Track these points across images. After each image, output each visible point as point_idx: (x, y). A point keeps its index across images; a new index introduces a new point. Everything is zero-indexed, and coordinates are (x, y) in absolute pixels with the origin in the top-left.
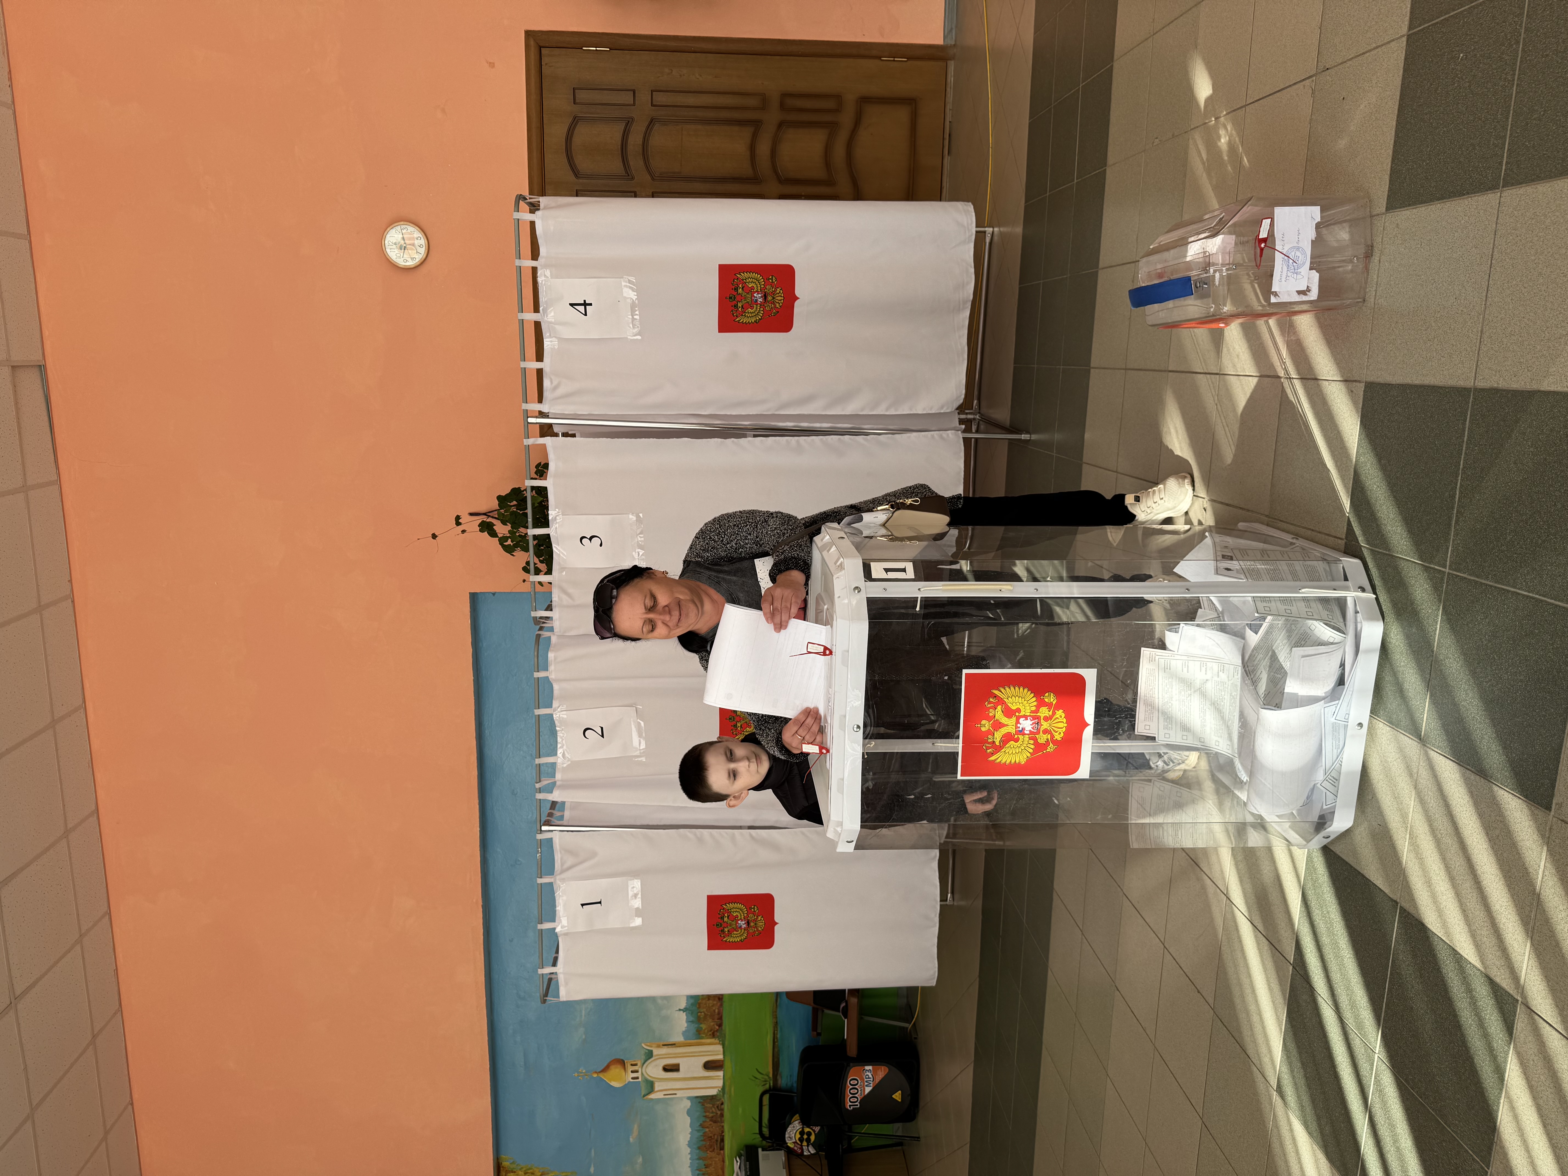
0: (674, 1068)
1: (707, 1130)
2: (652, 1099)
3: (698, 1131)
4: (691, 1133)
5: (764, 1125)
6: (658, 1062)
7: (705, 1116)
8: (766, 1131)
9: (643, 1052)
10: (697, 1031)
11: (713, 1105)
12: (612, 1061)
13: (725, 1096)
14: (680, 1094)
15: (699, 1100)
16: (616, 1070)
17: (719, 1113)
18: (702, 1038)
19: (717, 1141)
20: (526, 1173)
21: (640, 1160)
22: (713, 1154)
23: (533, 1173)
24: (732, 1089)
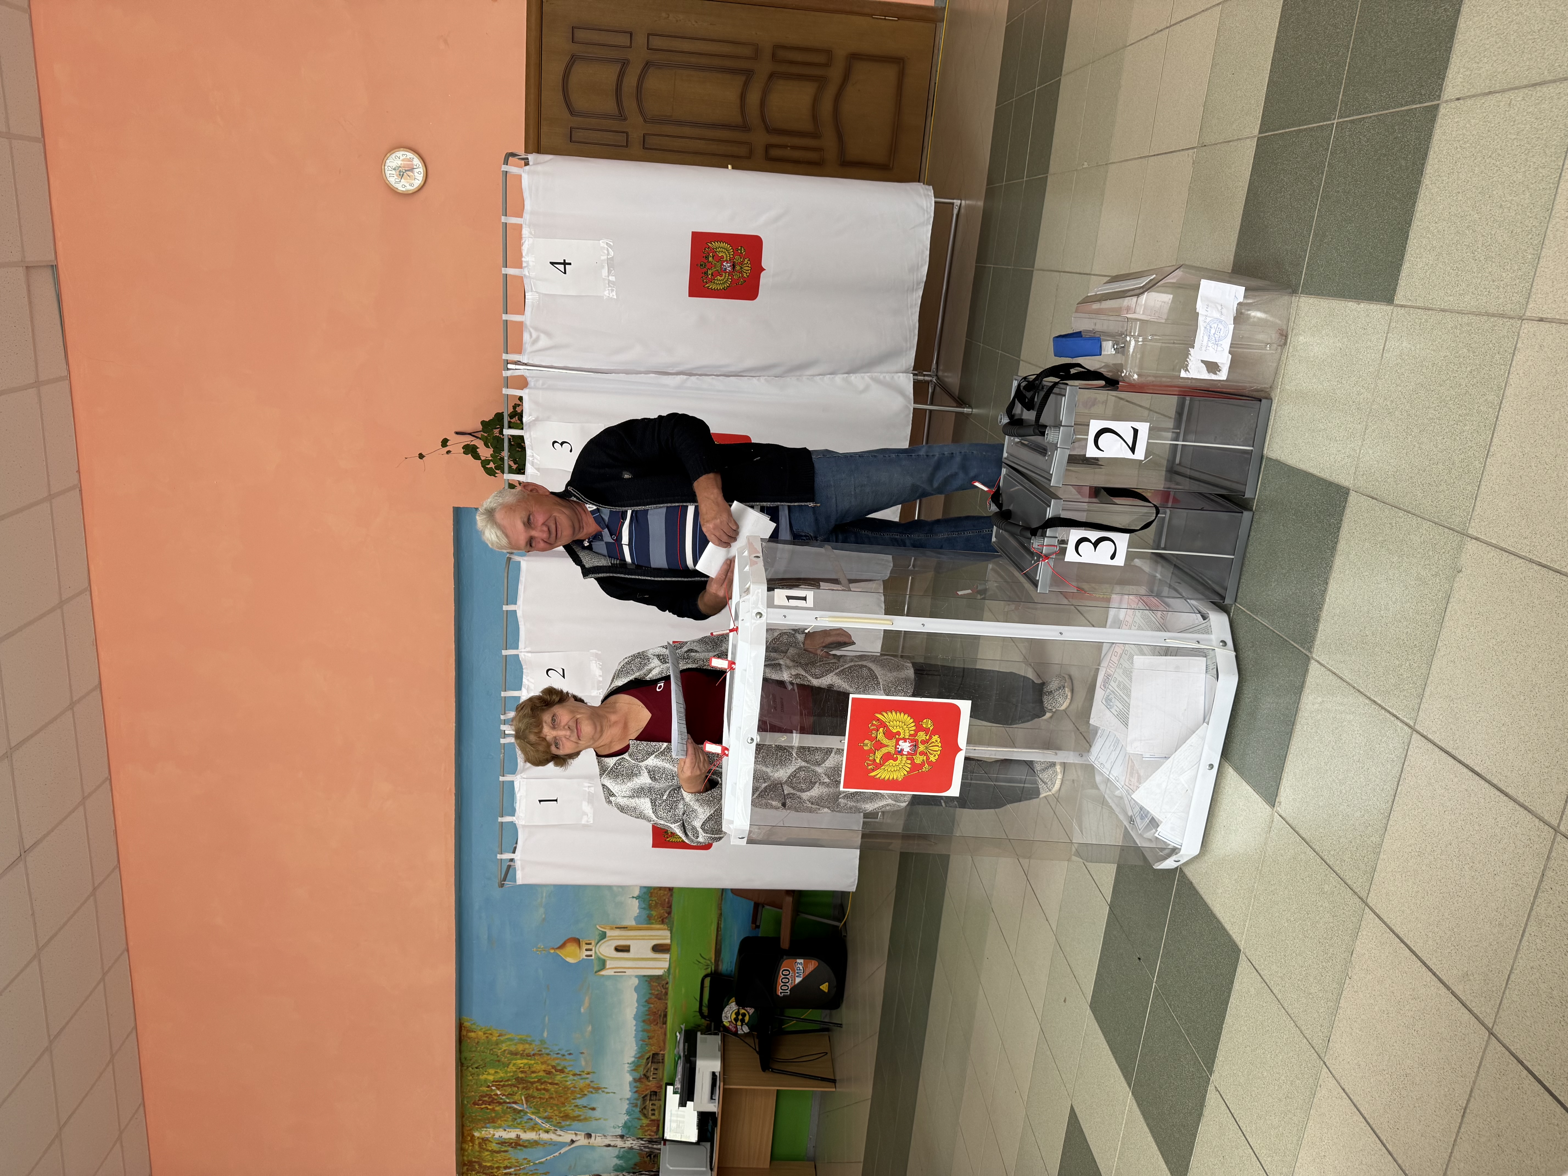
0: (625, 949)
1: (652, 1006)
2: (603, 975)
3: (643, 1006)
4: (637, 1008)
5: (704, 1004)
6: (610, 942)
7: (650, 994)
8: (705, 1010)
9: (597, 933)
10: (648, 917)
11: (659, 984)
12: (568, 939)
13: (670, 976)
14: (629, 972)
15: (646, 978)
16: (571, 948)
17: (664, 991)
18: (652, 924)
19: (660, 1016)
20: (484, 1034)
21: (590, 1028)
22: (656, 1028)
23: (491, 1034)
24: (677, 971)
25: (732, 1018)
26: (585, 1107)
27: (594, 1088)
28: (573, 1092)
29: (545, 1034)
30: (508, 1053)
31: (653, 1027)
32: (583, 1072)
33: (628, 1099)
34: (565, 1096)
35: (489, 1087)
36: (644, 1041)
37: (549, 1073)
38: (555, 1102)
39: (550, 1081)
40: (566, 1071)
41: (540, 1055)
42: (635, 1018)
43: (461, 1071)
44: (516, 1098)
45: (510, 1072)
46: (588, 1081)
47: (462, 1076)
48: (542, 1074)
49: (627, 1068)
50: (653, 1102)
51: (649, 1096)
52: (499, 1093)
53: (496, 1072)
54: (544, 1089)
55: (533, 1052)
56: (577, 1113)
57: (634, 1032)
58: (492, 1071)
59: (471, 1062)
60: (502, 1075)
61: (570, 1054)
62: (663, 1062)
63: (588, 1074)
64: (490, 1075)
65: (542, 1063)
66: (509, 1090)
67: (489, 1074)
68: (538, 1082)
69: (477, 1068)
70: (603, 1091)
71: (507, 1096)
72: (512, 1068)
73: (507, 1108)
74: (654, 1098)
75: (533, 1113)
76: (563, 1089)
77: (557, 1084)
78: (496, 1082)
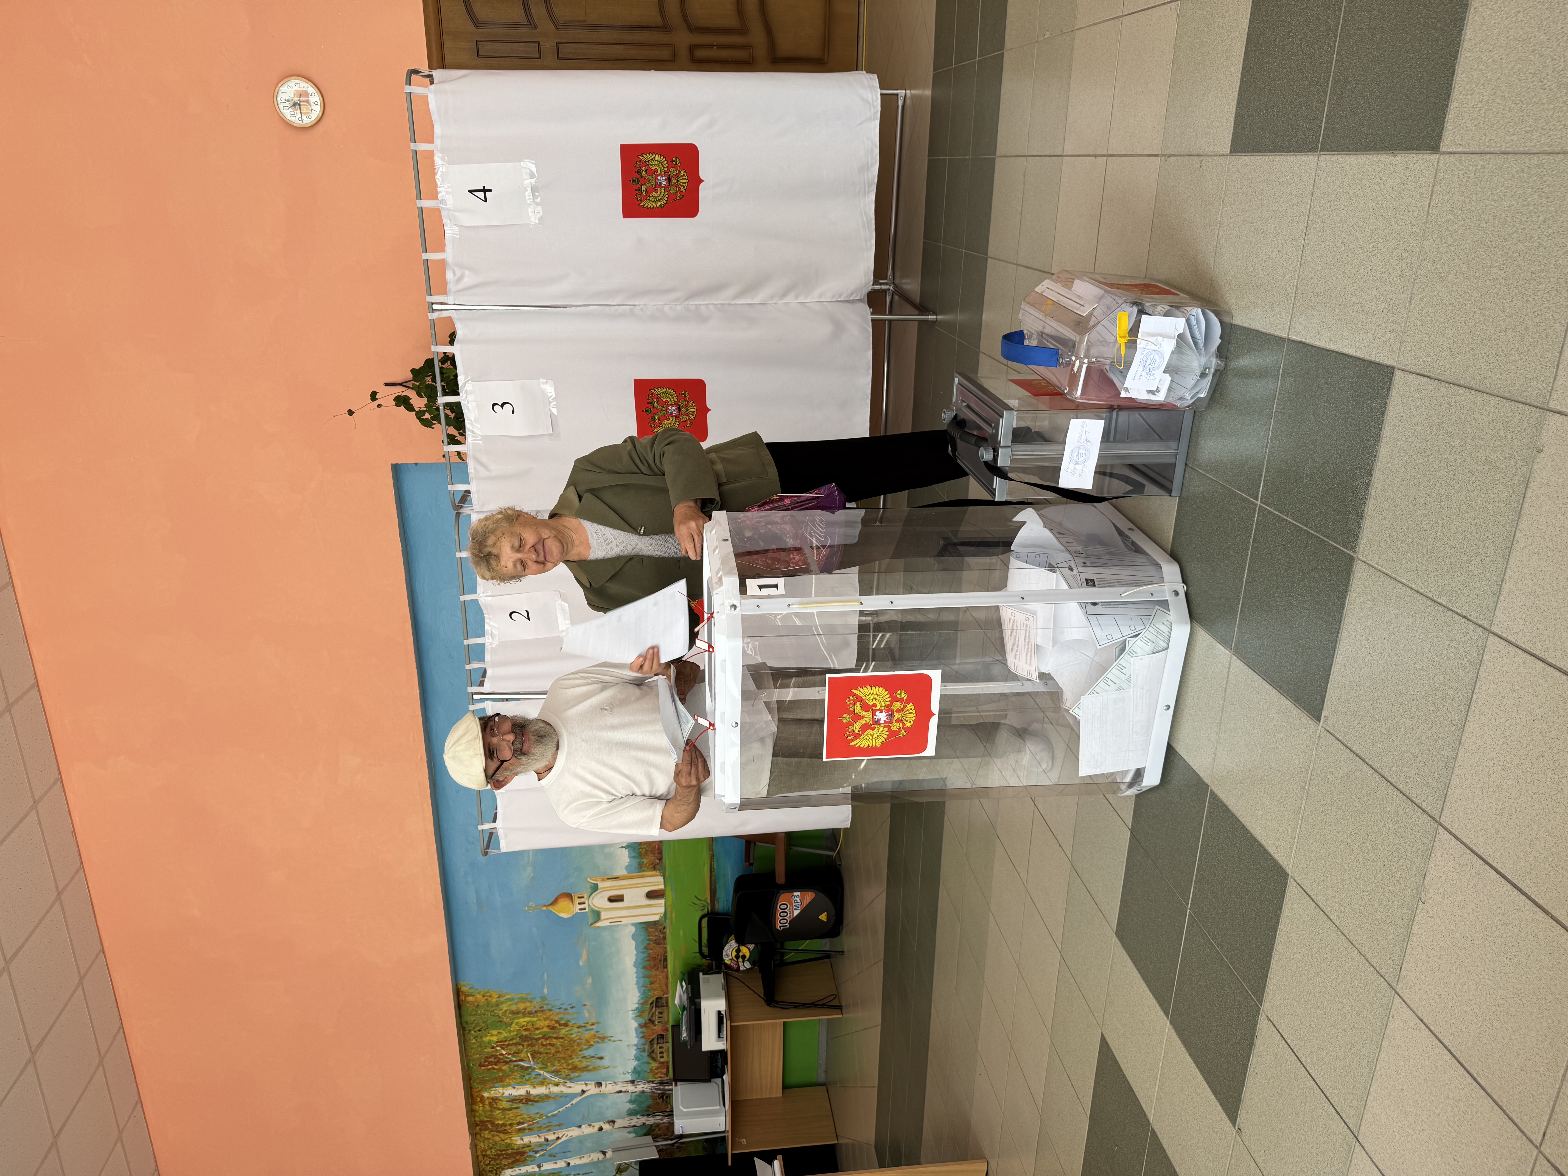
0: (619, 899)
1: (651, 951)
2: (599, 927)
3: (643, 953)
4: (636, 955)
5: (703, 944)
6: (603, 894)
7: (649, 940)
8: (705, 950)
9: (589, 886)
10: (639, 865)
11: (656, 930)
12: (560, 895)
13: (667, 921)
14: (625, 921)
15: (643, 925)
16: (564, 903)
17: (662, 936)
18: (644, 871)
19: (660, 960)
20: (484, 996)
21: (590, 980)
22: (658, 973)
23: (490, 996)
24: (674, 915)
25: (733, 956)
26: (593, 1057)
27: (599, 1038)
28: (579, 1044)
29: (545, 991)
30: (510, 1013)
31: (654, 972)
32: (588, 1023)
33: (635, 1045)
34: (572, 1049)
35: (493, 1047)
36: (645, 987)
37: (553, 1028)
38: (562, 1055)
39: (555, 1036)
40: (570, 1024)
41: (542, 1011)
42: (635, 966)
43: (464, 1035)
44: (522, 1055)
45: (513, 1031)
46: (593, 1032)
47: (465, 1040)
48: (546, 1029)
49: (631, 1015)
50: (661, 1045)
51: (656, 1041)
52: (504, 1052)
53: (499, 1033)
54: (550, 1044)
55: (534, 1010)
56: (584, 1064)
57: (636, 979)
58: (495, 1032)
59: (473, 1025)
60: (506, 1035)
61: (572, 1007)
62: (667, 1006)
63: (593, 1024)
64: (493, 1037)
65: (545, 1019)
66: (514, 1049)
67: (492, 1035)
68: (543, 1038)
69: (479, 1031)
70: (610, 1040)
71: (513, 1055)
72: (514, 1027)
73: (514, 1066)
74: (661, 1041)
75: (541, 1069)
76: (569, 1042)
77: (562, 1038)
78: (501, 1042)
